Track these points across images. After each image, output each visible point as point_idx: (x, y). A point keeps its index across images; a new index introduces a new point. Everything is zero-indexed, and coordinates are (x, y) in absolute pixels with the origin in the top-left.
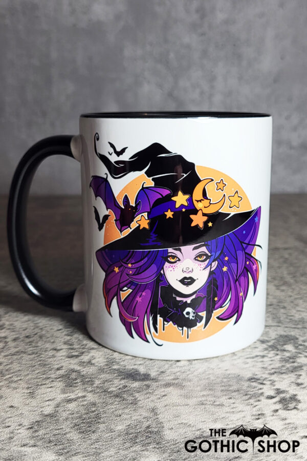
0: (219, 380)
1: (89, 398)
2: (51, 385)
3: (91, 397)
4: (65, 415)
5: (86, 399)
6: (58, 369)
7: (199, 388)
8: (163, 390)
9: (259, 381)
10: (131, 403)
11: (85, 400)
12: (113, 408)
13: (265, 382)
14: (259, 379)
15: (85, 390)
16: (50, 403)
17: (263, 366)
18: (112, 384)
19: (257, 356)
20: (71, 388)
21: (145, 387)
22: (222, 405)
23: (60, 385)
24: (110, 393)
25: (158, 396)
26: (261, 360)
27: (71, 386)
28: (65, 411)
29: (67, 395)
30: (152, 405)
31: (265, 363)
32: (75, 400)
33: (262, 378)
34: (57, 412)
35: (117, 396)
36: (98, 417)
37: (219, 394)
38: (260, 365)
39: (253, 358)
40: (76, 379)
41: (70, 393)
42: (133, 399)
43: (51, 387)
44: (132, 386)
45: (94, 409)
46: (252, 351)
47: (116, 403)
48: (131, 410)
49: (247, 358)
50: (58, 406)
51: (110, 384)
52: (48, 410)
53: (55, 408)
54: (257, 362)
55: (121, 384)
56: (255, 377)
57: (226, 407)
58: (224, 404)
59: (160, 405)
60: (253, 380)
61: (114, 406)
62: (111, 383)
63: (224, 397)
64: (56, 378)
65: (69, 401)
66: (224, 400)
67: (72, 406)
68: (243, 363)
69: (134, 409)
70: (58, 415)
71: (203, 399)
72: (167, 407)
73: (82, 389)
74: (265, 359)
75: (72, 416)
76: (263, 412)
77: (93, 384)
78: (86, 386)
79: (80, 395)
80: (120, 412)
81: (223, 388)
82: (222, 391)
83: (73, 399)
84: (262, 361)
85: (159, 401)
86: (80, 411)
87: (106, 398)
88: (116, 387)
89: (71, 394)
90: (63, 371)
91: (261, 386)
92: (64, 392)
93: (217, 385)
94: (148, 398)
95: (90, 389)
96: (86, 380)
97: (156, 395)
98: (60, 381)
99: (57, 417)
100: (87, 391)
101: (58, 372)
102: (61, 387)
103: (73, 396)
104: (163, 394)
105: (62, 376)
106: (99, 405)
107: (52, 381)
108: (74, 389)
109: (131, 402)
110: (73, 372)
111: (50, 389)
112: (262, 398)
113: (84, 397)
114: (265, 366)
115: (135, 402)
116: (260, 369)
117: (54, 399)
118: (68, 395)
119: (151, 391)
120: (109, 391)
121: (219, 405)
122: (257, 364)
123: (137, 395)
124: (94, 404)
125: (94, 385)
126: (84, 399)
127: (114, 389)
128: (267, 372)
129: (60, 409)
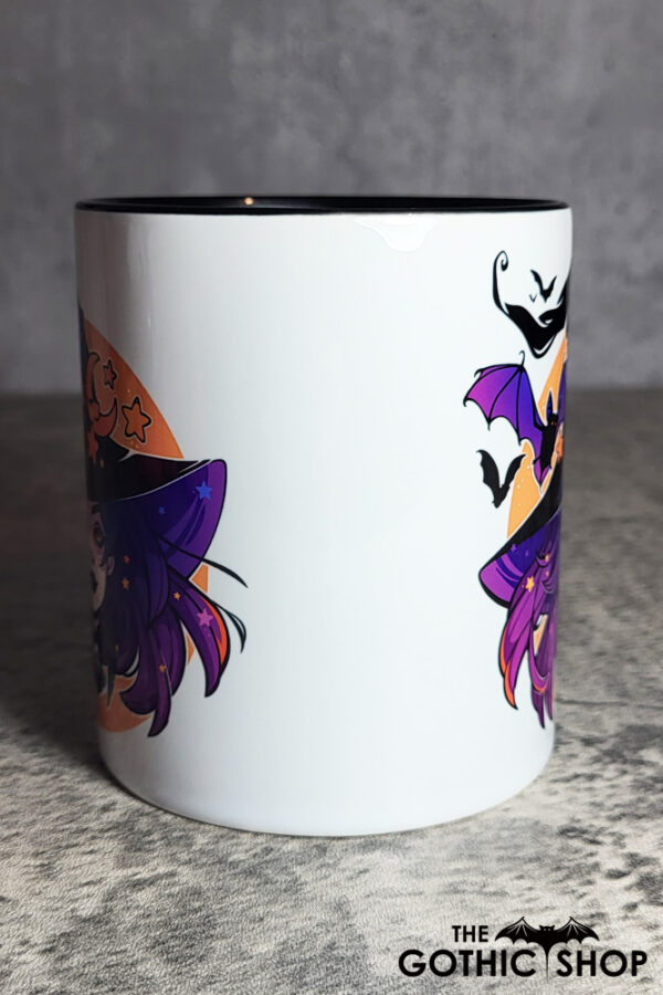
0: (490, 835)
1: (185, 879)
2: (92, 848)
3: (187, 876)
4: (129, 918)
5: (177, 879)
6: (105, 809)
7: (444, 854)
8: (359, 857)
9: (586, 836)
10: (285, 891)
11: (174, 884)
12: (242, 903)
13: (600, 838)
14: (584, 832)
15: (173, 858)
16: (92, 889)
17: (592, 800)
18: (237, 845)
19: (577, 776)
20: (138, 854)
21: (315, 851)
22: (502, 894)
23: (111, 846)
24: (234, 865)
25: (348, 873)
26: (588, 785)
27: (139, 850)
28: (128, 908)
29: (130, 872)
30: (334, 894)
31: (597, 792)
32: (151, 882)
33: (593, 830)
34: (111, 910)
35: (250, 872)
36: (208, 922)
37: (493, 866)
38: (585, 797)
39: (567, 780)
40: (149, 833)
41: (137, 865)
42: (290, 879)
43: (91, 852)
44: (284, 848)
45: (197, 904)
46: (564, 765)
47: (250, 889)
48: (285, 907)
49: (555, 781)
50: (110, 896)
51: (233, 845)
52: (88, 908)
53: (103, 901)
54: (578, 790)
55: (257, 844)
56: (577, 826)
57: (513, 897)
58: (507, 890)
59: (354, 893)
60: (571, 834)
61: (245, 897)
62: (235, 841)
63: (506, 876)
64: (102, 831)
65: (138, 885)
66: (505, 880)
67: (144, 897)
68: (545, 792)
69: (293, 903)
70: (113, 918)
71: (457, 878)
72: (371, 899)
73: (166, 856)
74: (598, 784)
75: (148, 921)
76: (603, 911)
77: (191, 845)
78: (175, 849)
79: (162, 870)
80: (261, 911)
81: (502, 853)
82: (500, 859)
83: (145, 881)
84: (591, 789)
85: (351, 884)
86: (165, 909)
87: (224, 878)
88: (247, 851)
89: (140, 869)
90: (118, 813)
91: (593, 848)
92: (122, 863)
93: (486, 846)
94: (326, 877)
95: (184, 856)
96: (175, 835)
97: (344, 870)
98: (111, 837)
99: (111, 925)
100: (178, 860)
101: (106, 817)
102: (116, 852)
103: (144, 873)
104: (361, 867)
105: (116, 826)
106: (209, 894)
107: (94, 838)
108: (148, 856)
109: (284, 886)
110: (142, 815)
111: (89, 858)
112: (596, 877)
113: (173, 874)
114: (598, 800)
115: (294, 887)
116: (586, 808)
117: (100, 881)
118: (134, 870)
119: (331, 862)
120: (230, 859)
121: (495, 894)
122: (580, 795)
123: (298, 870)
124: (197, 893)
125: (194, 848)
126: (172, 880)
127: (242, 857)
128: (603, 814)
129: (118, 905)
